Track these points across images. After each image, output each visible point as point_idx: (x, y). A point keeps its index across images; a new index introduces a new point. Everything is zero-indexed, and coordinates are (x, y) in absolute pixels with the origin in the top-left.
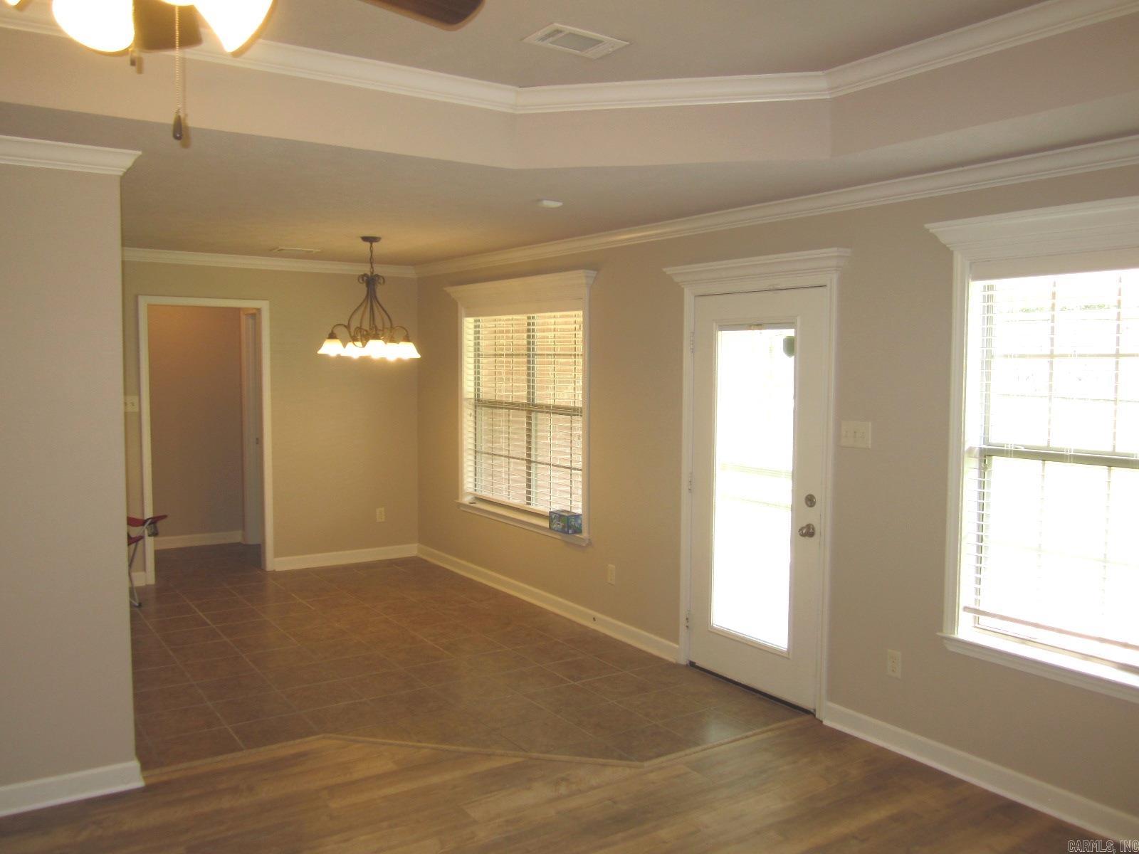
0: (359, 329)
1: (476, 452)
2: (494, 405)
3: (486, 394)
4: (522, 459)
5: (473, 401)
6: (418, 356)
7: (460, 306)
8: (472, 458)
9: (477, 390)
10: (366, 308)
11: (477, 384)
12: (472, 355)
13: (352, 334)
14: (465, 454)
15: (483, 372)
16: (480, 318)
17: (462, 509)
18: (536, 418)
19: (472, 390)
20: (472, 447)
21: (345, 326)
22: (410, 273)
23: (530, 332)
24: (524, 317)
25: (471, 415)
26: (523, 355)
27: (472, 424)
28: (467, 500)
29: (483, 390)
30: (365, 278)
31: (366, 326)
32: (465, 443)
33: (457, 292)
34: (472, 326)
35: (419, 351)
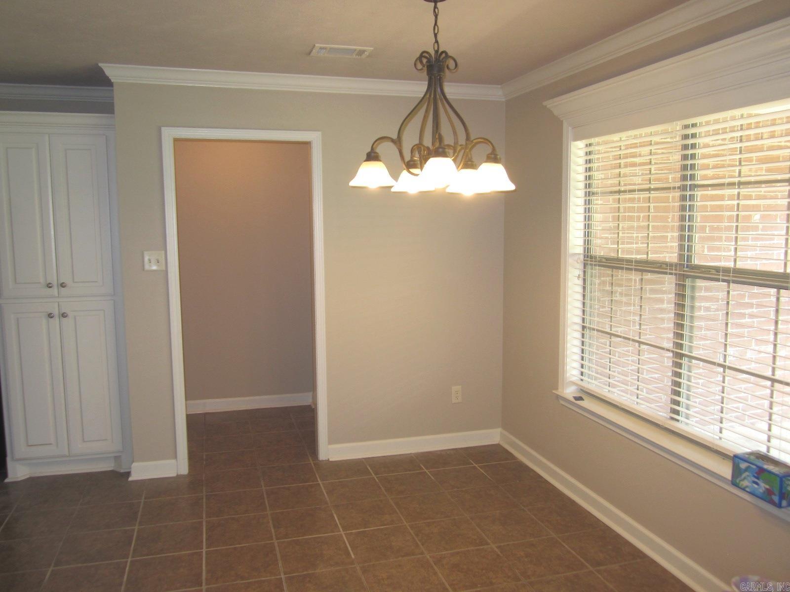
0: (418, 147)
1: (584, 328)
2: (613, 264)
3: (603, 247)
4: (668, 350)
5: (582, 257)
6: (511, 187)
7: (565, 125)
8: (578, 335)
9: (587, 242)
10: (427, 111)
11: (587, 234)
12: (581, 193)
13: (407, 158)
14: (569, 330)
15: (597, 217)
16: (593, 140)
17: (562, 402)
18: (693, 288)
19: (581, 242)
20: (579, 320)
21: (393, 141)
22: (495, 94)
23: (688, 149)
24: (678, 125)
25: (579, 277)
26: (674, 188)
27: (580, 289)
28: (569, 392)
29: (596, 241)
30: (425, 61)
31: (428, 142)
32: (569, 315)
33: (559, 105)
34: (582, 153)
35: (512, 177)
